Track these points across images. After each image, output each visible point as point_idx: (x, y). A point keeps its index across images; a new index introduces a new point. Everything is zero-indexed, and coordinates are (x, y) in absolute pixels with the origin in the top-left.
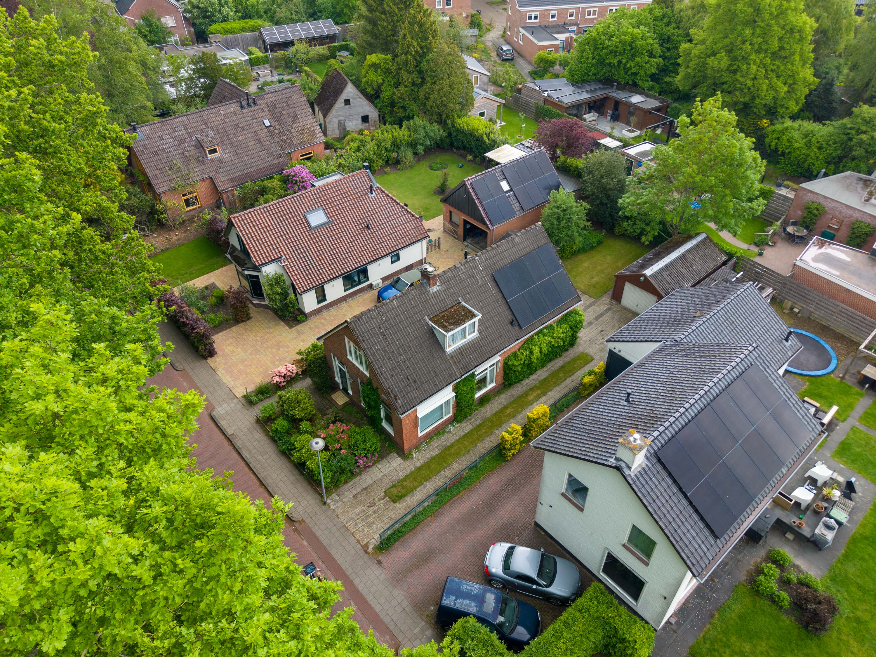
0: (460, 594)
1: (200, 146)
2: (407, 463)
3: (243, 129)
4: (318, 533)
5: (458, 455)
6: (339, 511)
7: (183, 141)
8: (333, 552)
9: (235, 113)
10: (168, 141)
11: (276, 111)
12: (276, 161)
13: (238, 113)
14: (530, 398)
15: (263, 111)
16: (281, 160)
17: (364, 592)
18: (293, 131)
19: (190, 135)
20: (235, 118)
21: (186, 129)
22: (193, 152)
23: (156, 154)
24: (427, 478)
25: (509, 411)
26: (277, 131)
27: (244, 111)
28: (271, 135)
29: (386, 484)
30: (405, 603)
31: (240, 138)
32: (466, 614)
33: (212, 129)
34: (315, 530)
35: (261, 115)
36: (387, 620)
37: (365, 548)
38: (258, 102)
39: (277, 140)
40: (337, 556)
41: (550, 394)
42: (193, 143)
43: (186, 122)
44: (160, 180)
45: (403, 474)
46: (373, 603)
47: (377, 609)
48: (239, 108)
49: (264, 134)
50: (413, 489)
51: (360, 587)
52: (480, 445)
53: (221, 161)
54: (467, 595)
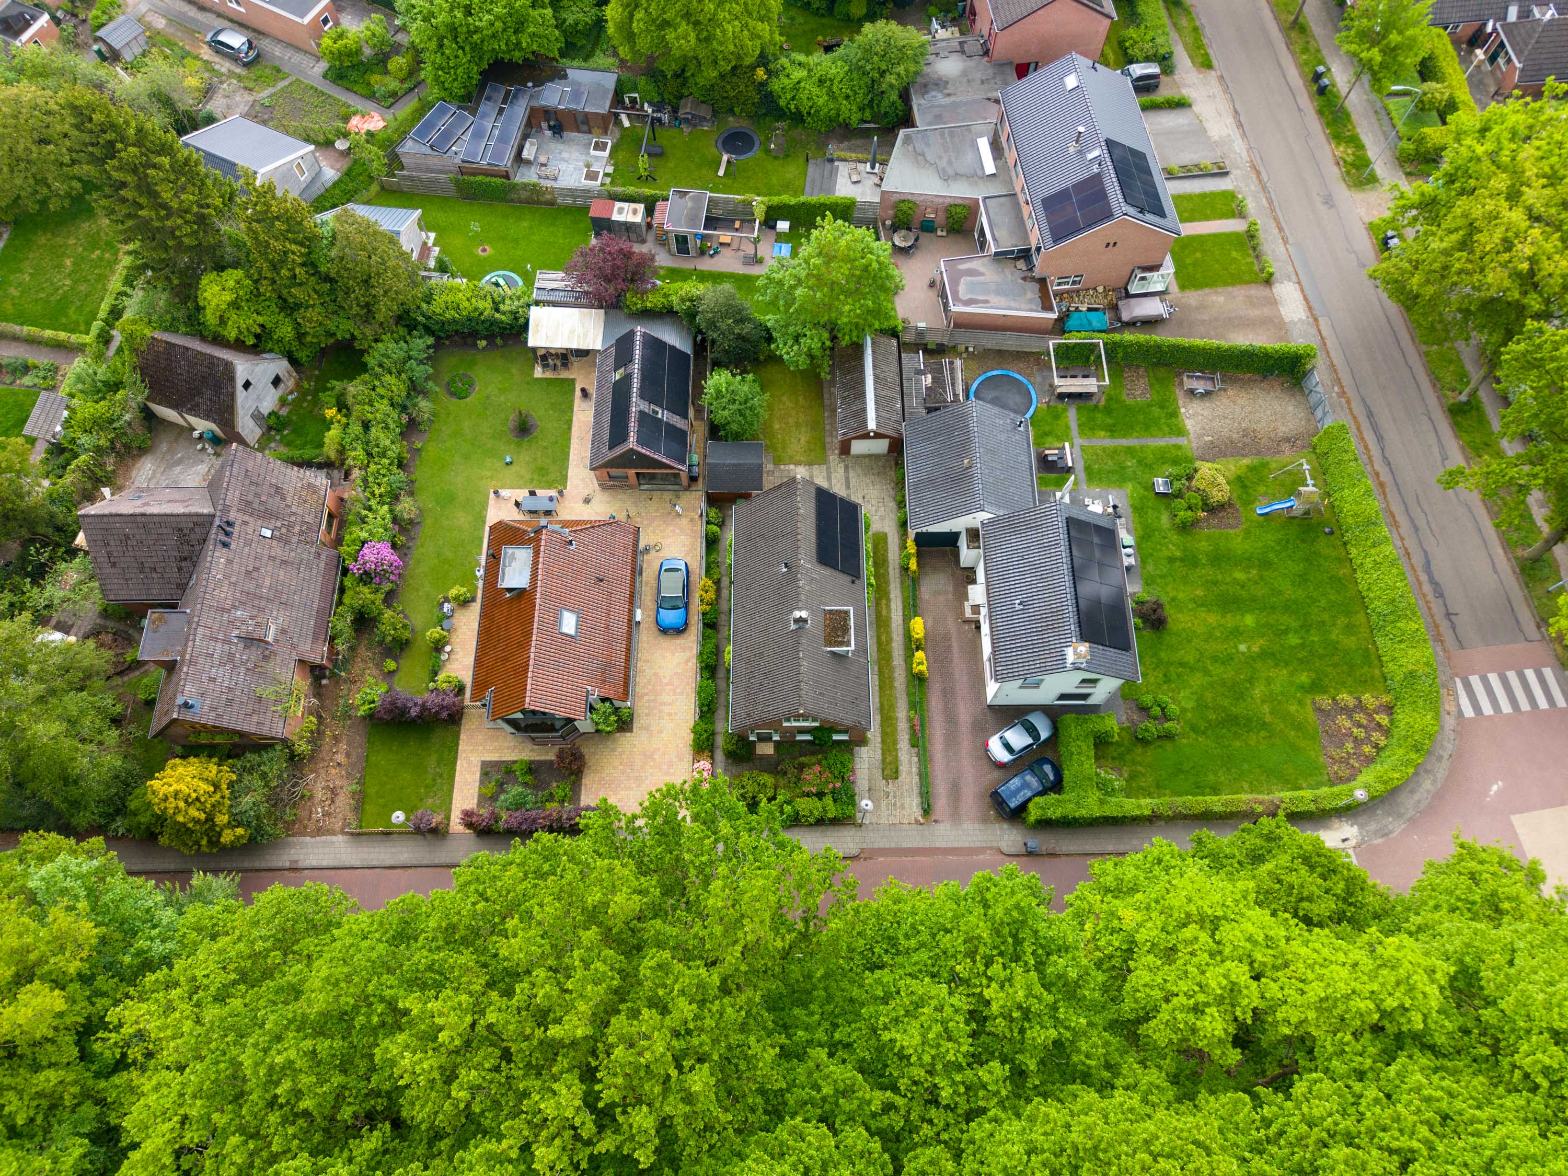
0: (1015, 793)
1: (250, 641)
2: (871, 745)
3: (256, 569)
4: (882, 845)
5: (892, 707)
6: (874, 820)
7: (231, 656)
8: (905, 845)
9: (230, 562)
10: (222, 674)
11: (256, 506)
12: (322, 565)
13: (231, 556)
14: (884, 612)
15: (246, 523)
16: (323, 557)
17: (949, 845)
18: (294, 509)
19: (227, 641)
20: (235, 567)
21: (216, 640)
22: (254, 654)
23: (230, 702)
24: (895, 743)
25: (883, 638)
26: (284, 530)
27: (233, 546)
28: (284, 540)
29: (878, 774)
30: (977, 826)
31: (267, 583)
32: (1030, 799)
33: (235, 608)
34: (876, 846)
35: (250, 531)
36: (978, 844)
37: (917, 822)
38: (231, 519)
39: (295, 539)
40: (910, 845)
41: (892, 596)
42: (241, 645)
43: (208, 633)
44: (267, 723)
45: (878, 755)
46: (961, 845)
47: (967, 845)
48: (225, 550)
49: (277, 550)
50: (896, 758)
51: (944, 845)
52: (897, 684)
53: (283, 631)
54: (1018, 790)
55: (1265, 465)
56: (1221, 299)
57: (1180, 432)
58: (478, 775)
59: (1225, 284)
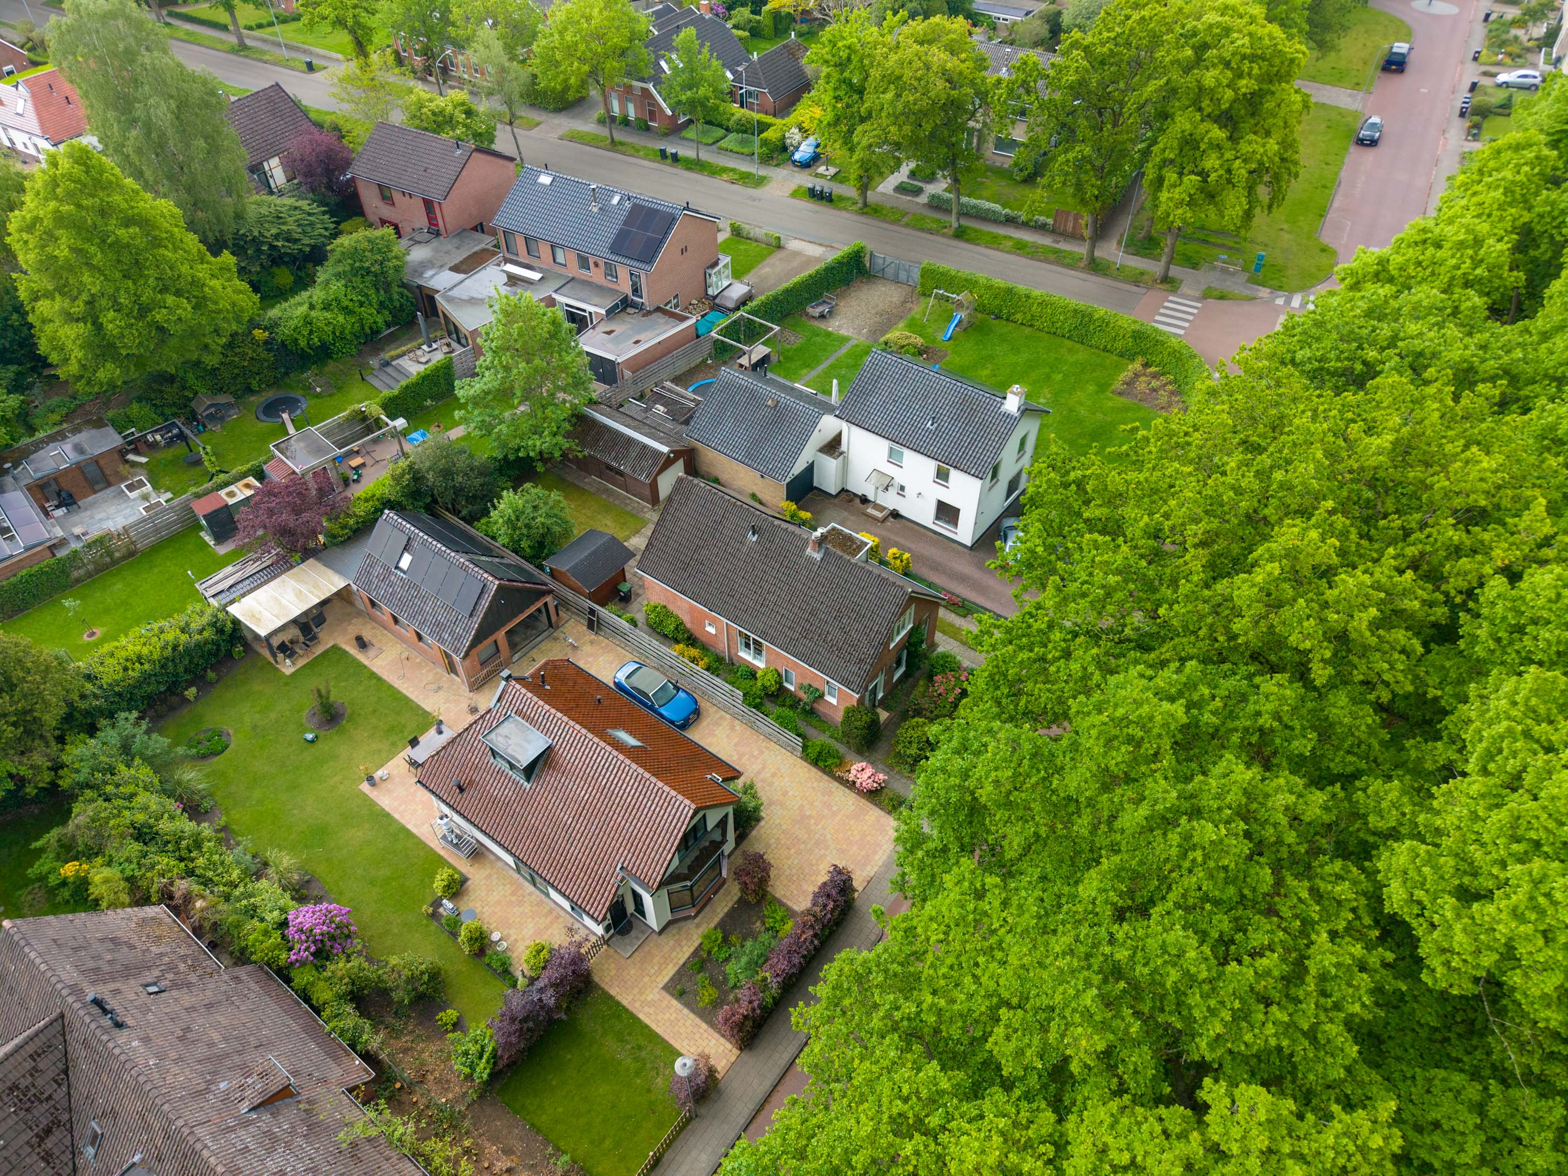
1: (269, 1104)
7: (270, 1135)
12: (254, 987)
13: (141, 1033)
15: (115, 991)
19: (245, 1122)
20: (159, 1041)
21: (230, 1130)
22: (292, 1113)
27: (131, 1022)
31: (216, 1036)
33: (212, 1082)
39: (193, 978)
42: (265, 1116)
43: (213, 1128)
48: (126, 1031)
55: (913, 319)
56: (767, 269)
57: (845, 340)
58: (675, 1002)
59: (759, 262)
